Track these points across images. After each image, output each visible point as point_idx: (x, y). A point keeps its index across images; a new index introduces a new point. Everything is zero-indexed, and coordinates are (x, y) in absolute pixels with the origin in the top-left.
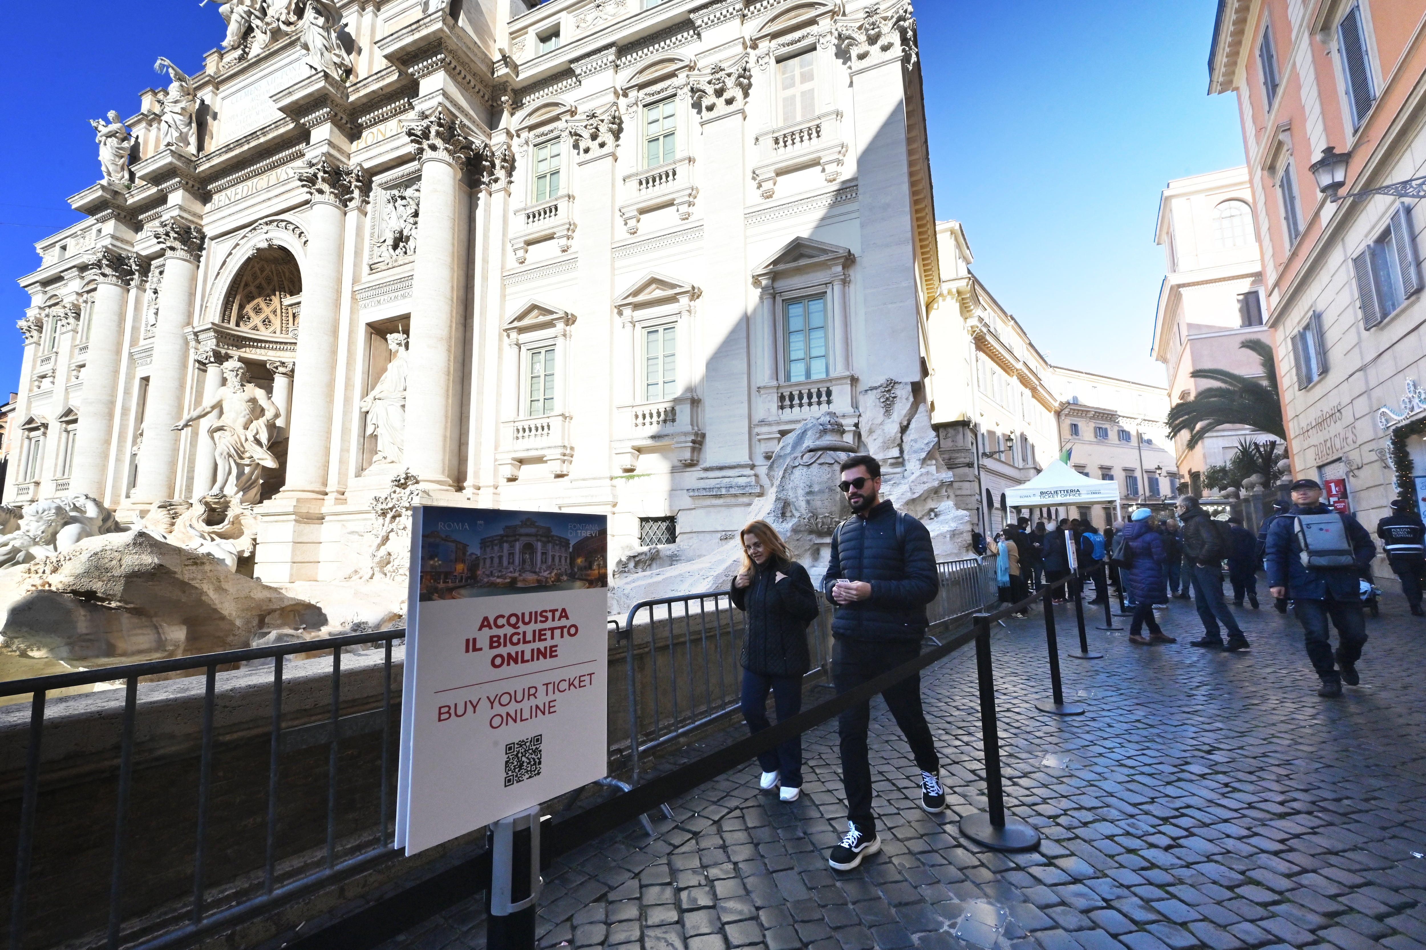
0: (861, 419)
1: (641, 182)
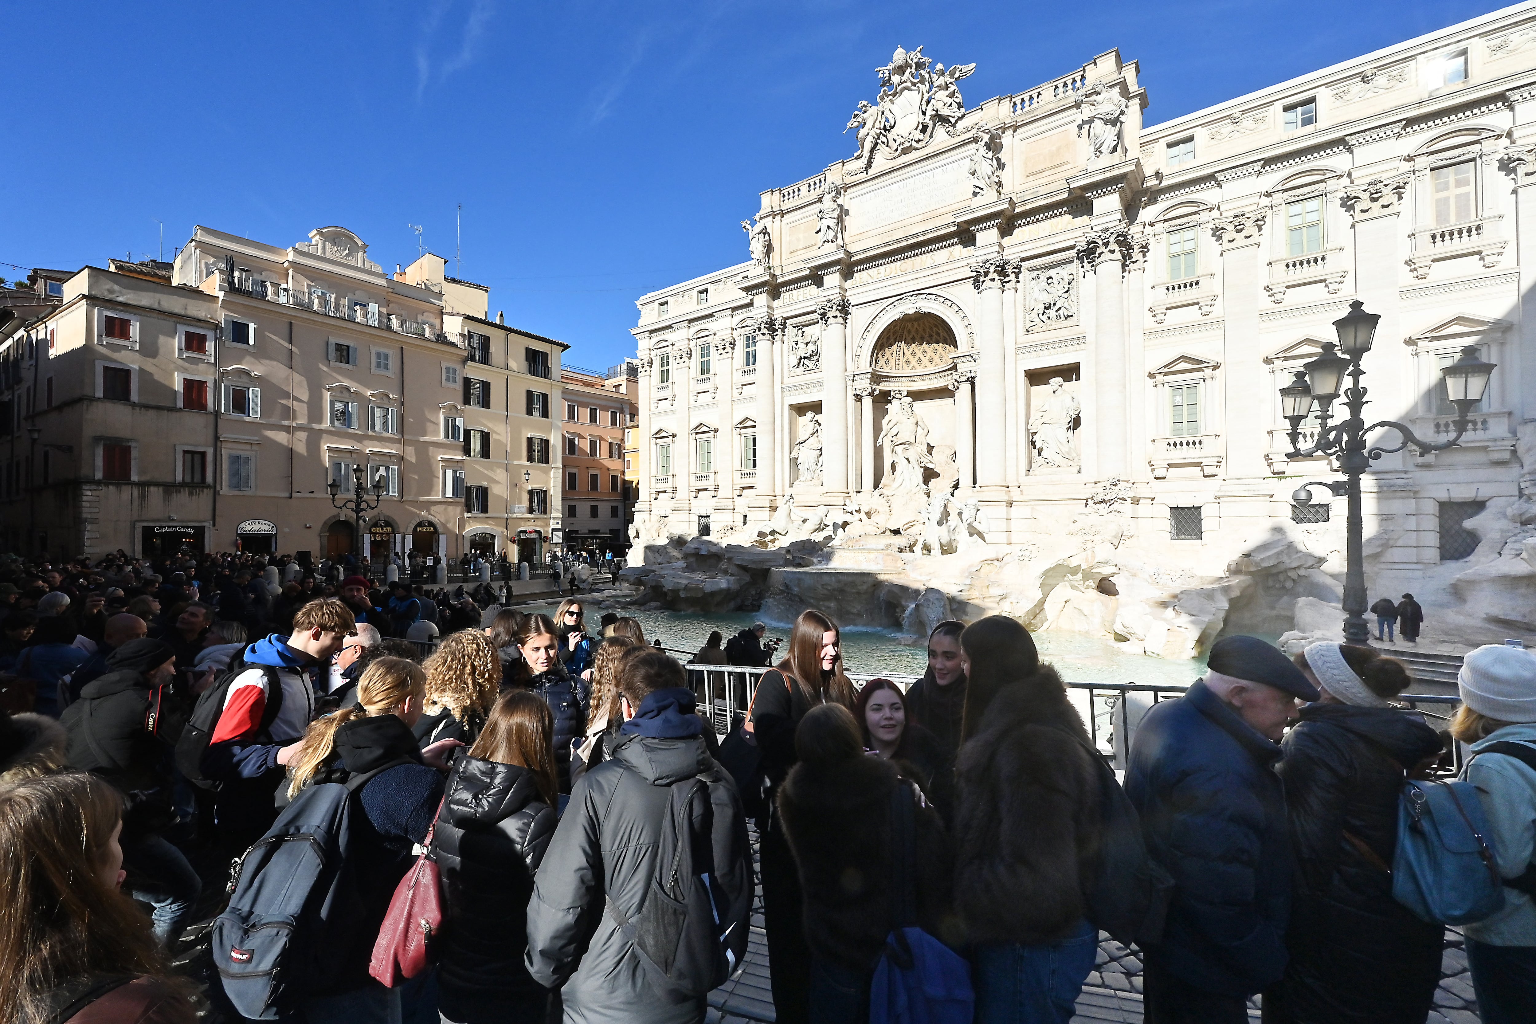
0: (1519, 442)
1: (1288, 266)
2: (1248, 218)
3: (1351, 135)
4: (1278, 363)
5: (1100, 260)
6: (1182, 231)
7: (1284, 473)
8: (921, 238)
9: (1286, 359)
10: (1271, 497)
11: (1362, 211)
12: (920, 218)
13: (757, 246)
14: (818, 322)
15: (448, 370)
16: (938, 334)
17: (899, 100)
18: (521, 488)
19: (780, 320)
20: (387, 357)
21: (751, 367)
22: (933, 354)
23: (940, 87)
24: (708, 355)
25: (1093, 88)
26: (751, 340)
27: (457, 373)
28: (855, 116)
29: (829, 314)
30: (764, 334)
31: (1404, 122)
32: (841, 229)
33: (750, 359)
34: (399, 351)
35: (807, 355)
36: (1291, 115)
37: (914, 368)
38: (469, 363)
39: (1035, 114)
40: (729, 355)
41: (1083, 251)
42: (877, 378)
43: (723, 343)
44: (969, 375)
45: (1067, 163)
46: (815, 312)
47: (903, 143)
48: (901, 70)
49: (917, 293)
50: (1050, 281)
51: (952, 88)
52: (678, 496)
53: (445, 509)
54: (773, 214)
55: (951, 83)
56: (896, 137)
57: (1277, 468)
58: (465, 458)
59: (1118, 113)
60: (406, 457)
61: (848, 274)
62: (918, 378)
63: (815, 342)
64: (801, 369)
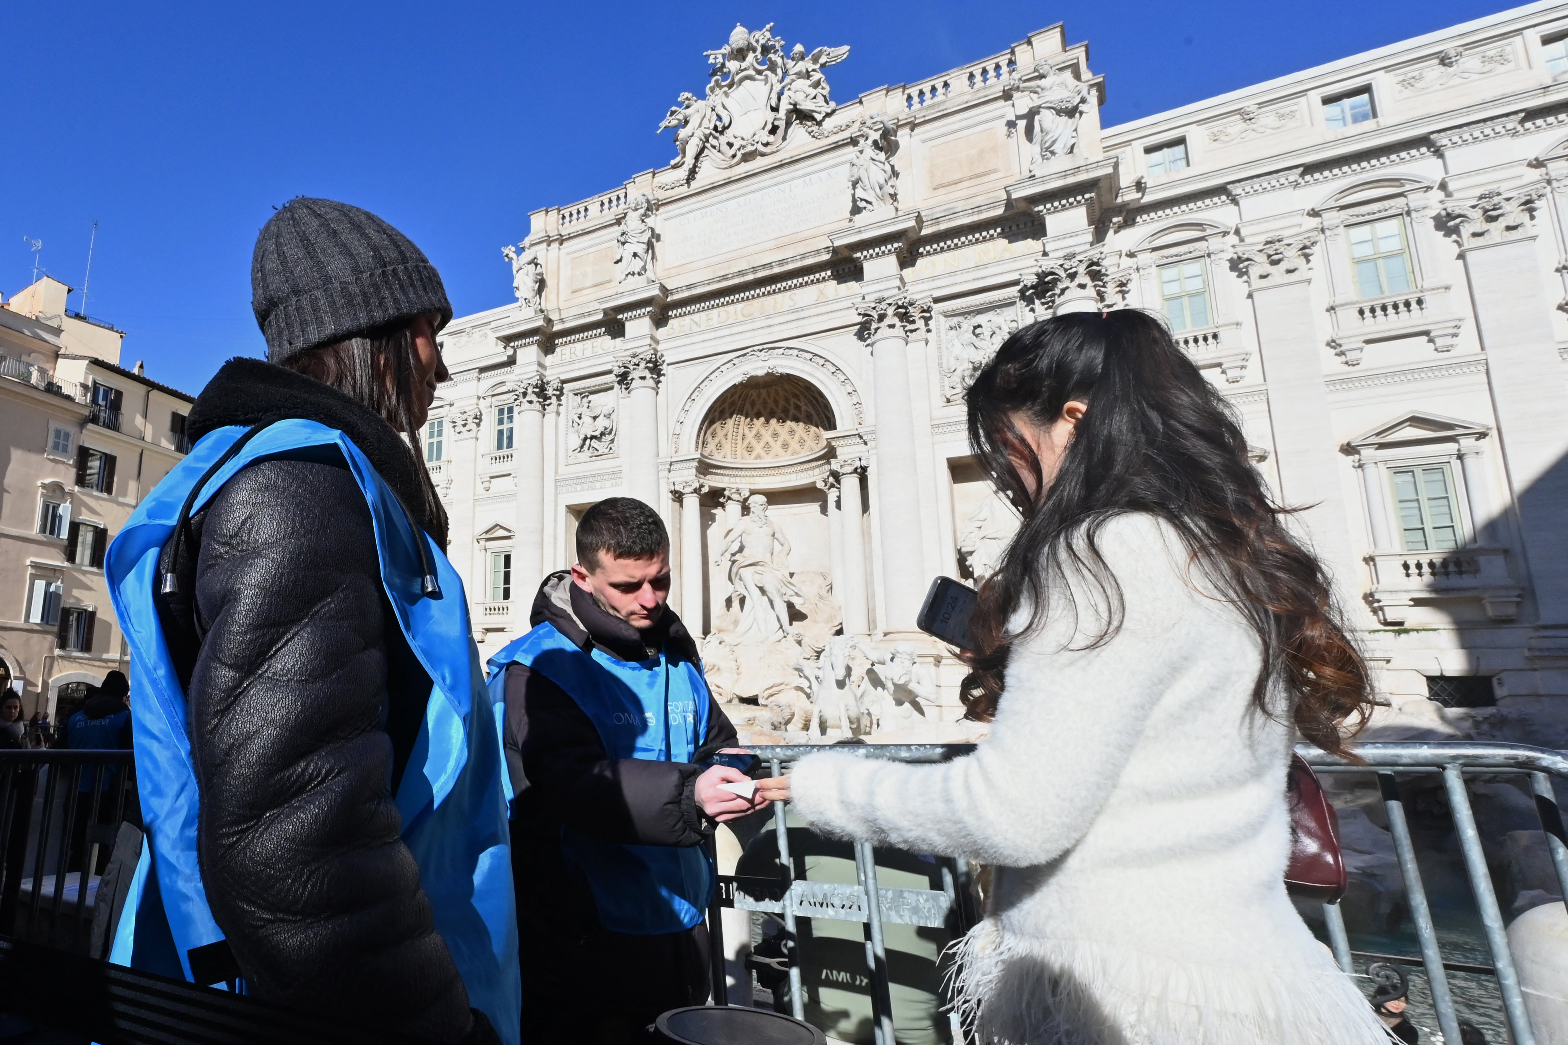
1: (1361, 312)
2: (1289, 245)
3: (1439, 131)
4: (1367, 453)
5: (1063, 298)
6: (1181, 265)
7: (1401, 624)
8: (777, 270)
9: (1382, 446)
10: (1388, 661)
11: (1475, 235)
12: (771, 244)
13: (524, 282)
14: (612, 388)
15: (58, 433)
16: (798, 407)
17: (737, 93)
19: (555, 384)
21: (505, 451)
22: (788, 437)
23: (799, 75)
24: (440, 434)
25: (1036, 70)
26: (506, 413)
27: (71, 439)
28: (673, 113)
29: (635, 374)
30: (530, 402)
31: (1523, 115)
32: (653, 258)
33: (505, 440)
35: (597, 433)
36: (1333, 109)
37: (758, 457)
38: (90, 426)
39: (942, 108)
40: (473, 434)
41: (1032, 287)
42: (705, 468)
43: (465, 416)
44: (857, 464)
45: (995, 171)
46: (610, 372)
47: (744, 147)
48: (740, 54)
49: (770, 347)
50: (978, 331)
51: (817, 76)
53: (27, 641)
54: (549, 241)
55: (814, 70)
56: (732, 140)
57: (1392, 615)
58: (66, 564)
59: (1078, 100)
61: (660, 320)
62: (766, 472)
63: (608, 416)
64: (586, 454)
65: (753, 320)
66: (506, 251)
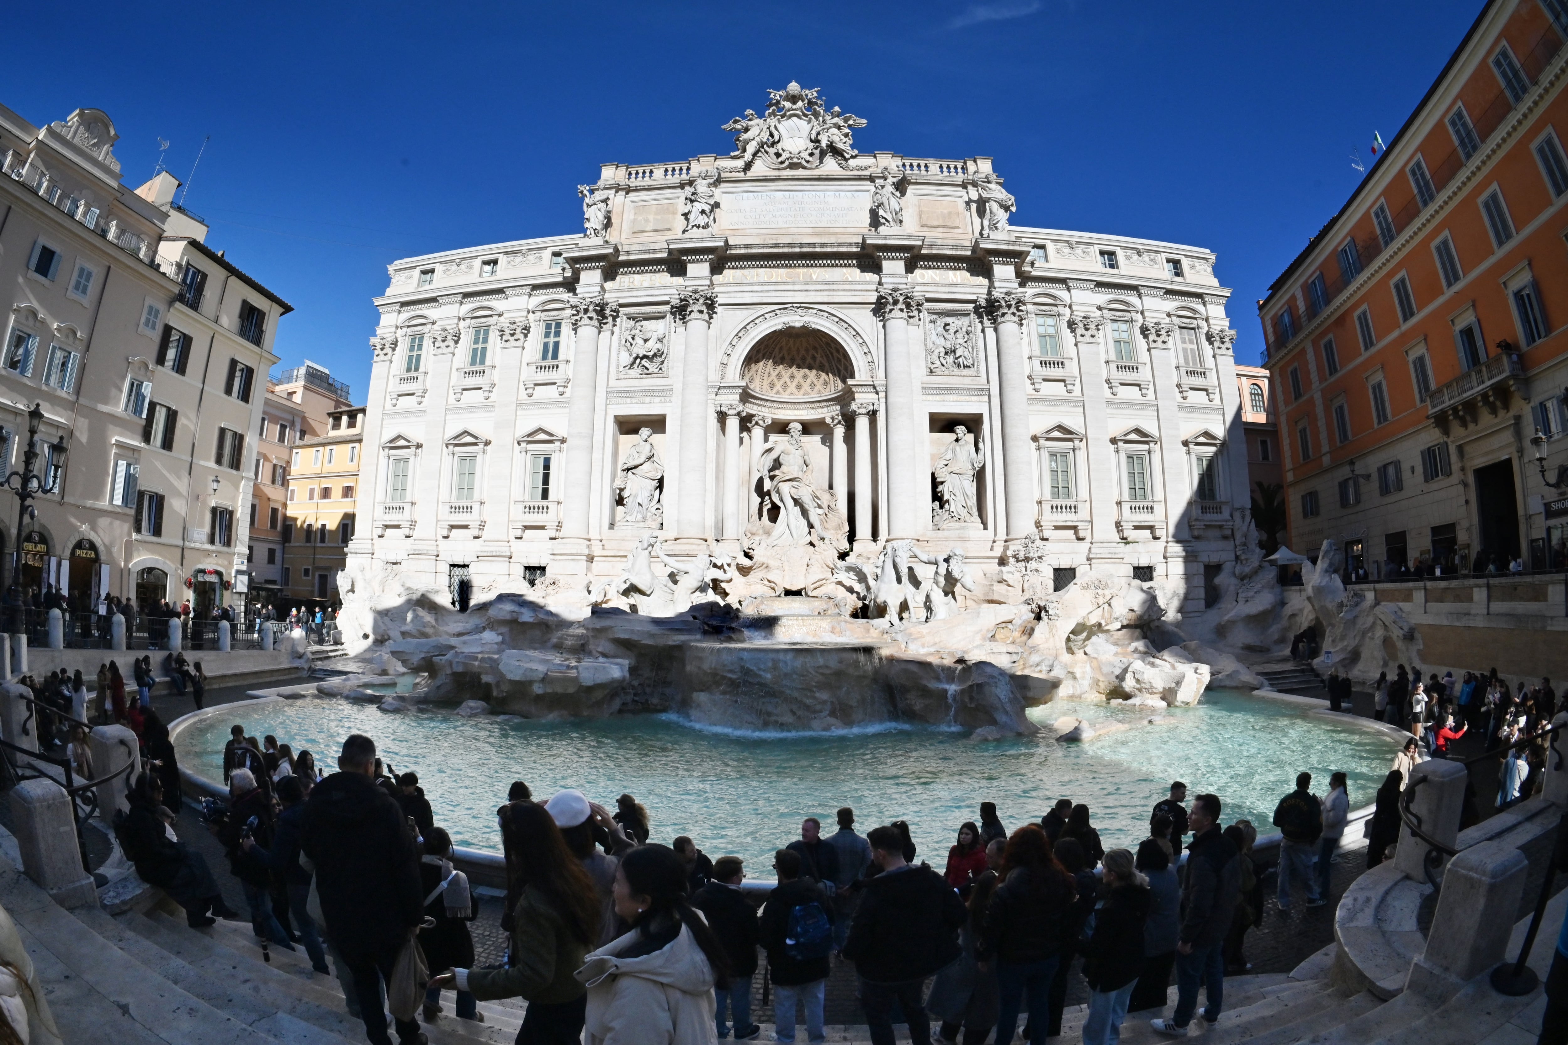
12: (810, 231)
13: (594, 216)
15: (151, 310)
16: (814, 358)
17: (787, 123)
18: (204, 503)
19: (613, 306)
20: (89, 275)
21: (550, 362)
22: (802, 381)
23: (834, 126)
24: (486, 341)
26: (553, 328)
27: (159, 316)
28: (738, 120)
29: (693, 308)
30: (590, 319)
33: (550, 351)
34: (106, 269)
37: (778, 392)
38: (178, 305)
40: (519, 343)
42: (746, 396)
44: (871, 408)
46: (667, 303)
47: (790, 158)
48: (793, 99)
49: (806, 306)
51: (845, 130)
52: (416, 534)
53: (111, 523)
54: (617, 188)
55: (844, 126)
56: (781, 152)
58: (143, 445)
60: (77, 433)
61: (717, 268)
62: (785, 406)
63: (660, 340)
64: (636, 371)
65: (794, 283)
66: (580, 188)
